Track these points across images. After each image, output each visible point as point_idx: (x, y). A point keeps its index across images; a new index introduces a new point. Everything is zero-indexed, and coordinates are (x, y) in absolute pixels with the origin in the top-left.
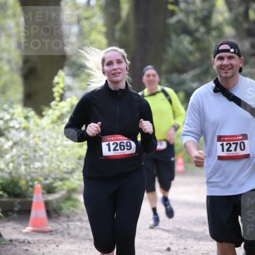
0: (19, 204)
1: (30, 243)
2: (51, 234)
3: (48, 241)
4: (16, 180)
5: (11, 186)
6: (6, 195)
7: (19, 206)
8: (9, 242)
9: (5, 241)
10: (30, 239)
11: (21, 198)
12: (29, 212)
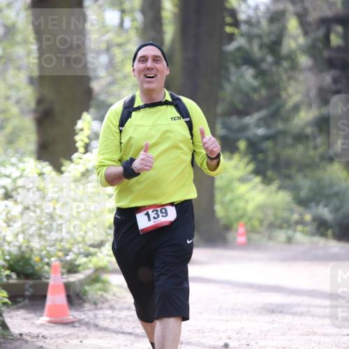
0: (31, 286)
1: (46, 338)
2: (74, 327)
3: (70, 335)
4: (27, 256)
5: (21, 263)
6: (14, 276)
7: (31, 290)
8: (19, 337)
9: (12, 335)
10: (45, 333)
11: (34, 279)
12: (44, 297)
